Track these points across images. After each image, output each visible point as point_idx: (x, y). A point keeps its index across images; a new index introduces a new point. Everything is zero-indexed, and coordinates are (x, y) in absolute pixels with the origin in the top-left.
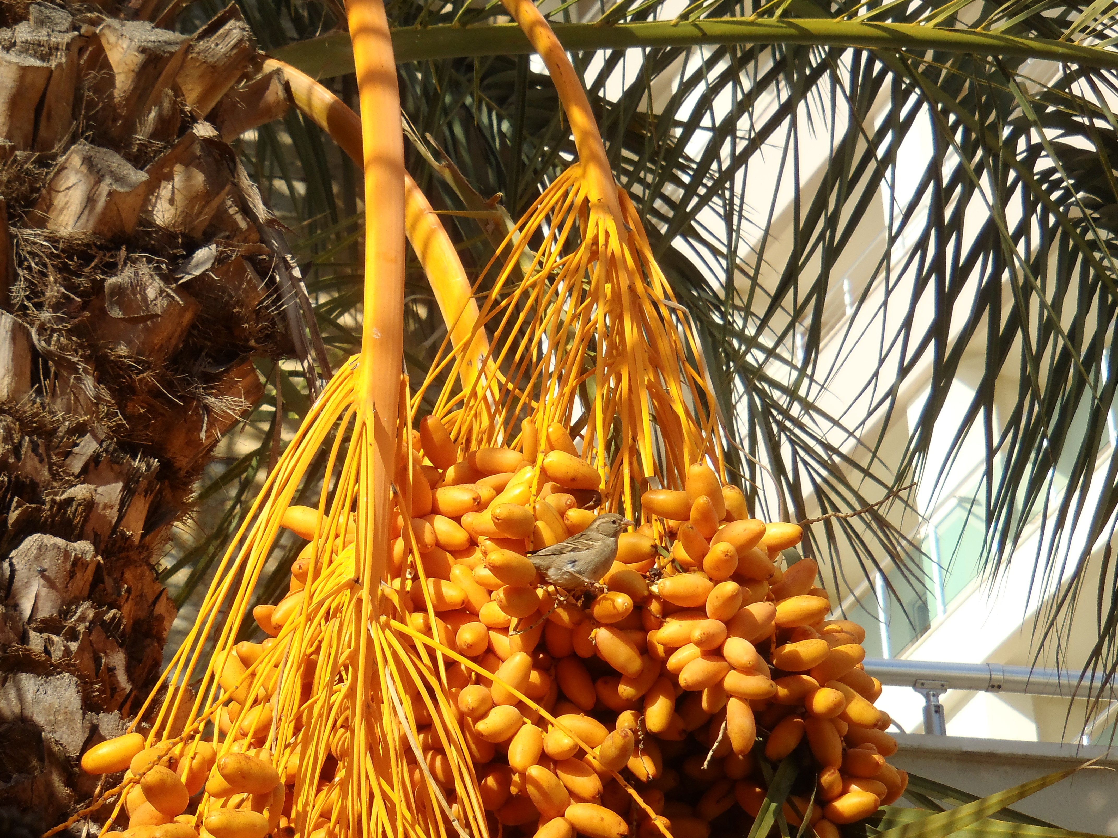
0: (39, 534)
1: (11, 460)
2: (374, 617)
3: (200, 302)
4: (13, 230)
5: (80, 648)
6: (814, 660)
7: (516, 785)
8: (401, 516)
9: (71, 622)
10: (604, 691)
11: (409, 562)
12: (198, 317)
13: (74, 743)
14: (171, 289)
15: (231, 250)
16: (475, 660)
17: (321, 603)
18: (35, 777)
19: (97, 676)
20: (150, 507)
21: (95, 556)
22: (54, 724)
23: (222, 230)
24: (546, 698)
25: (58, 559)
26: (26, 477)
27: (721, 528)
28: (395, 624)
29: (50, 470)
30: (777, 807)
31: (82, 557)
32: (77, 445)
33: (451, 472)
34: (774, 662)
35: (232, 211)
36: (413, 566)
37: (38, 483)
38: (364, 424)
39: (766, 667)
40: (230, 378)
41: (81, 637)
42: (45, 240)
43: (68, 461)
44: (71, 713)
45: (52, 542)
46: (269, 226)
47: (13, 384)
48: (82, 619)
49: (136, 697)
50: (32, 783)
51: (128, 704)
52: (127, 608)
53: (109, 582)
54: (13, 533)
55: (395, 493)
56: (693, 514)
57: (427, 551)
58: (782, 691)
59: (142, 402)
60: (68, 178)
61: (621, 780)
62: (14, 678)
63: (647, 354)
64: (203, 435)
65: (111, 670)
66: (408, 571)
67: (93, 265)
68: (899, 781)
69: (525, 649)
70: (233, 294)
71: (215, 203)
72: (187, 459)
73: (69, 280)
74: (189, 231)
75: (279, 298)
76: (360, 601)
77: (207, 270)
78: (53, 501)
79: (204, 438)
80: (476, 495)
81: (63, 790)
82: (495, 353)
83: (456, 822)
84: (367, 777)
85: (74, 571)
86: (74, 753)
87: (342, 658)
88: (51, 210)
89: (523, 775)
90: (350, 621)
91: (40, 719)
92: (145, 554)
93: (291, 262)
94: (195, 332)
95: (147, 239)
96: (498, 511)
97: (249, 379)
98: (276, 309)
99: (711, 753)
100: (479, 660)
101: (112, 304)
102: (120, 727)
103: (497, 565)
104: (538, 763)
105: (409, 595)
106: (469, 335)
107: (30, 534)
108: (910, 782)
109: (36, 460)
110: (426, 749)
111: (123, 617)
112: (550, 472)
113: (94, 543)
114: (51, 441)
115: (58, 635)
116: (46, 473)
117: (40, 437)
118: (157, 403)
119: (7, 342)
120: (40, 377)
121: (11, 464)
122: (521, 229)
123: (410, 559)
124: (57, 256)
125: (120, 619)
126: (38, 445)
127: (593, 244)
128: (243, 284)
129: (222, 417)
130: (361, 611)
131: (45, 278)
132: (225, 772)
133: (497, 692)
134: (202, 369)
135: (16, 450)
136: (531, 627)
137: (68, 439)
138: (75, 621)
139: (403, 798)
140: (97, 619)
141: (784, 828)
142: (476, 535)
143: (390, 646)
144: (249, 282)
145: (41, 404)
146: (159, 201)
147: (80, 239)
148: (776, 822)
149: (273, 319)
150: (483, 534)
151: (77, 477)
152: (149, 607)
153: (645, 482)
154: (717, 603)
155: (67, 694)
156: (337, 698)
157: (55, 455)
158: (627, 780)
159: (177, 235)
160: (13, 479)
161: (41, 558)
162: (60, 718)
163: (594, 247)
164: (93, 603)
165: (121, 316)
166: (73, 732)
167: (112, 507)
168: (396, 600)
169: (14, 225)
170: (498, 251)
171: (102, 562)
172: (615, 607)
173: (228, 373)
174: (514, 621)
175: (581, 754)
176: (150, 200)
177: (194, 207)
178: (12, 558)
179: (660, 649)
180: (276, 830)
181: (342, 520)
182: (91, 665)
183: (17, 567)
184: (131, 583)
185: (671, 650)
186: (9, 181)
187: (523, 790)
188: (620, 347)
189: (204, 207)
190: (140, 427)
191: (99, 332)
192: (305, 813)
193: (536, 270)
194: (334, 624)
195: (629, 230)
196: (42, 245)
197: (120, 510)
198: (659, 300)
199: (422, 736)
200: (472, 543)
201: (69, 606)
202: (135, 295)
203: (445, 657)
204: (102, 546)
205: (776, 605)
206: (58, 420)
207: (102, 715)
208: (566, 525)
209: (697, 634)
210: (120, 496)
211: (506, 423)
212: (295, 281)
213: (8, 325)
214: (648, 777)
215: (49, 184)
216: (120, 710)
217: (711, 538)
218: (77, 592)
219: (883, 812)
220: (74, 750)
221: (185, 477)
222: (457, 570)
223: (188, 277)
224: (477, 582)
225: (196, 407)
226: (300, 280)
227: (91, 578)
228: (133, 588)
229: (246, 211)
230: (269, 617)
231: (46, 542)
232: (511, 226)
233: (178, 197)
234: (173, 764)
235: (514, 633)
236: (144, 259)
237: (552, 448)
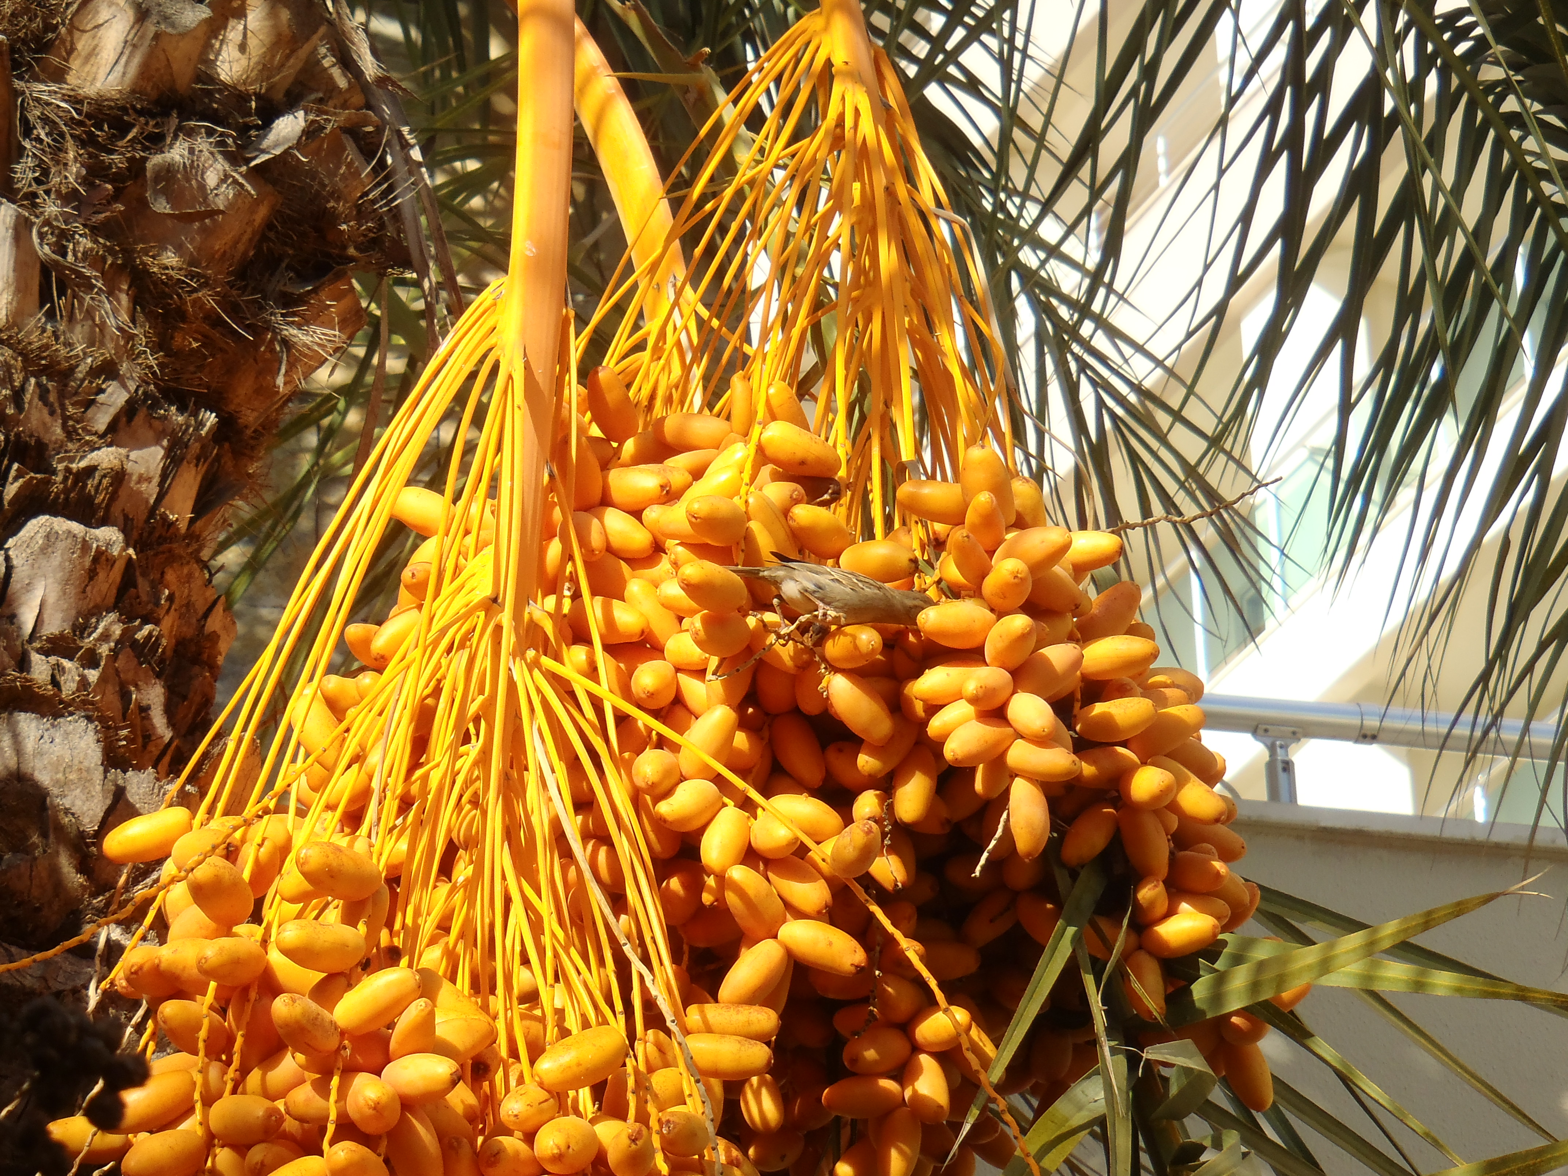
0: (47, 517)
1: (10, 411)
2: (518, 652)
3: (280, 193)
4: (18, 84)
5: (102, 679)
6: (1134, 727)
7: (710, 891)
8: (558, 508)
9: (88, 642)
10: (838, 762)
11: (567, 573)
12: (276, 213)
13: (91, 812)
14: (240, 173)
15: (325, 120)
16: (656, 714)
17: (443, 632)
18: (35, 859)
19: (124, 719)
20: (203, 479)
21: (124, 549)
22: (64, 784)
23: (312, 90)
24: (755, 770)
25: (73, 553)
26: (31, 436)
27: (1009, 536)
28: (547, 662)
29: (64, 426)
30: (1076, 932)
31: (106, 550)
32: (103, 391)
33: (629, 447)
34: (1078, 728)
35: (326, 63)
36: (574, 579)
37: (47, 445)
38: (510, 377)
39: (1067, 735)
40: (320, 301)
41: (103, 663)
42: (63, 100)
43: (90, 413)
44: (88, 770)
45: (64, 528)
46: (378, 86)
47: (14, 303)
48: (105, 637)
49: (178, 748)
50: (31, 866)
51: (167, 759)
52: (167, 622)
53: (143, 586)
54: (9, 515)
55: (551, 476)
56: (970, 517)
57: (594, 559)
58: (1088, 770)
59: (196, 332)
60: (97, 12)
61: (859, 891)
62: (9, 719)
63: (908, 284)
64: (280, 381)
65: (144, 710)
66: (567, 585)
67: (129, 137)
68: (1247, 899)
69: (728, 702)
70: (327, 182)
71: (303, 52)
72: (255, 414)
73: (97, 157)
74: (267, 90)
75: (391, 189)
76: (499, 628)
77: (290, 148)
78: (68, 470)
79: (282, 385)
80: (665, 481)
81: (75, 879)
82: (694, 280)
83: (628, 946)
84: (504, 878)
85: (95, 569)
86: (90, 826)
87: (473, 709)
88: (73, 56)
89: (721, 878)
90: (485, 655)
91: (44, 778)
92: (195, 546)
93: (408, 137)
94: (272, 235)
95: (206, 100)
96: (696, 506)
97: (346, 302)
98: (385, 205)
99: (985, 855)
100: (663, 713)
101: (156, 193)
102: (156, 791)
103: (693, 582)
104: (743, 862)
105: (566, 621)
106: (659, 251)
107: (35, 515)
108: (1262, 898)
109: (45, 411)
110: (586, 836)
111: (162, 636)
112: (769, 452)
113: (123, 531)
114: (66, 385)
115: (71, 659)
116: (59, 430)
117: (50, 378)
118: (216, 334)
119: (8, 244)
120: (52, 294)
121: (7, 415)
122: (735, 102)
123: (569, 568)
124: (80, 123)
125: (158, 638)
126: (48, 391)
127: (837, 126)
128: (340, 168)
129: (306, 356)
130: (499, 643)
131: (62, 155)
132: (306, 868)
133: (686, 761)
134: (281, 287)
135: (17, 397)
136: (738, 670)
137: (91, 382)
138: (97, 640)
139: (553, 909)
140: (126, 638)
141: (1084, 961)
142: (663, 538)
143: (539, 691)
144: (349, 165)
145: (54, 332)
146: (224, 47)
147: (112, 100)
148: (1074, 951)
149: (381, 218)
150: (673, 536)
151: (102, 436)
152: (198, 621)
153: (902, 468)
154: (1001, 645)
155: (83, 744)
156: (465, 764)
157: (72, 405)
158: (867, 891)
159: (250, 96)
160: (12, 438)
161: (50, 550)
162: (73, 776)
163: (838, 130)
164: (121, 615)
165: (168, 211)
166: (90, 797)
167: (149, 480)
168: (549, 627)
169: (20, 77)
170: (703, 132)
171: (134, 557)
172: (856, 647)
173: (317, 294)
174: (714, 661)
175: (802, 851)
176: (212, 46)
177: (273, 56)
178: (9, 549)
179: (919, 708)
180: (375, 950)
181: (475, 509)
182: (118, 704)
183: (15, 562)
184: (174, 588)
185: (933, 708)
186: (13, 15)
187: (720, 899)
188: (871, 274)
189: (288, 57)
190: (192, 368)
191: (137, 233)
192: (416, 927)
193: (754, 160)
194: (461, 659)
195: (888, 107)
196: (58, 106)
197: (161, 484)
198: (929, 209)
199: (580, 818)
200: (658, 548)
201: (87, 619)
202: (188, 180)
203: (615, 710)
204: (135, 535)
205: (1083, 648)
206: (77, 356)
207: (130, 773)
208: (789, 526)
209: (971, 687)
210: (162, 464)
211: (706, 378)
212: (413, 167)
213: (8, 219)
214: (896, 885)
215: (71, 19)
216: (155, 767)
217: (994, 551)
218: (99, 600)
219: (1224, 943)
220: (91, 822)
221: (252, 438)
222: (635, 586)
223: (264, 158)
224: (663, 605)
225: (272, 341)
226: (420, 164)
227: (118, 580)
228: (177, 594)
229: (347, 62)
230: (367, 642)
231: (56, 528)
232: (721, 96)
233: (253, 43)
234: (231, 853)
235: (714, 677)
236: (203, 130)
237: (774, 418)
